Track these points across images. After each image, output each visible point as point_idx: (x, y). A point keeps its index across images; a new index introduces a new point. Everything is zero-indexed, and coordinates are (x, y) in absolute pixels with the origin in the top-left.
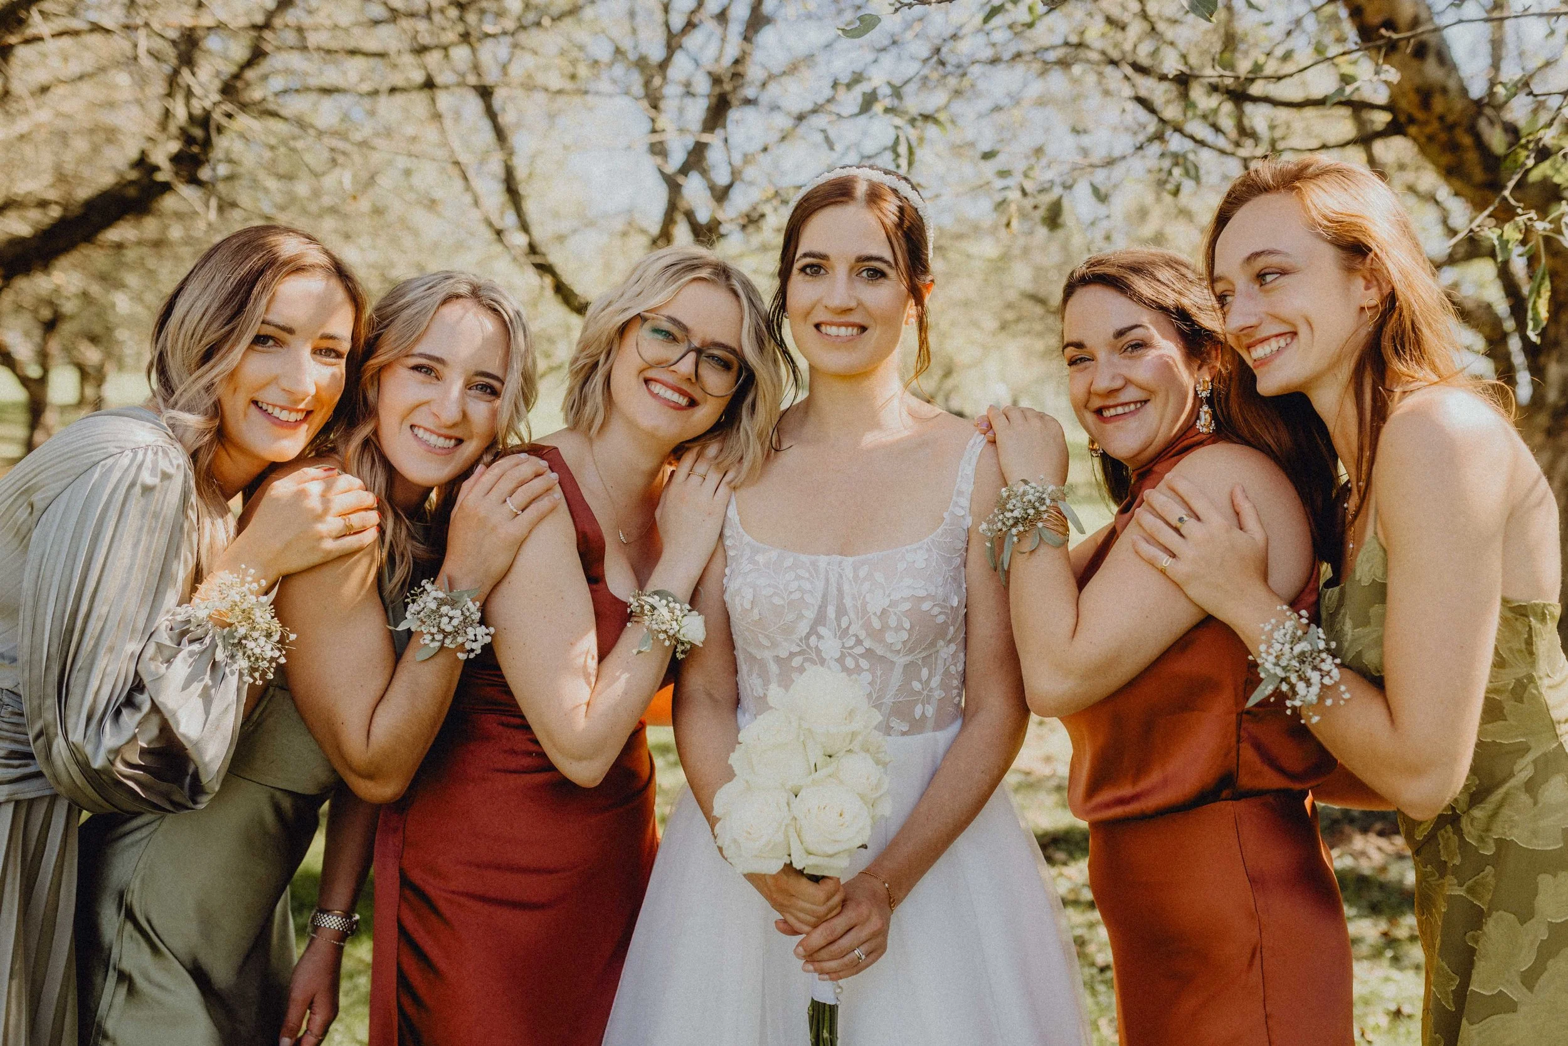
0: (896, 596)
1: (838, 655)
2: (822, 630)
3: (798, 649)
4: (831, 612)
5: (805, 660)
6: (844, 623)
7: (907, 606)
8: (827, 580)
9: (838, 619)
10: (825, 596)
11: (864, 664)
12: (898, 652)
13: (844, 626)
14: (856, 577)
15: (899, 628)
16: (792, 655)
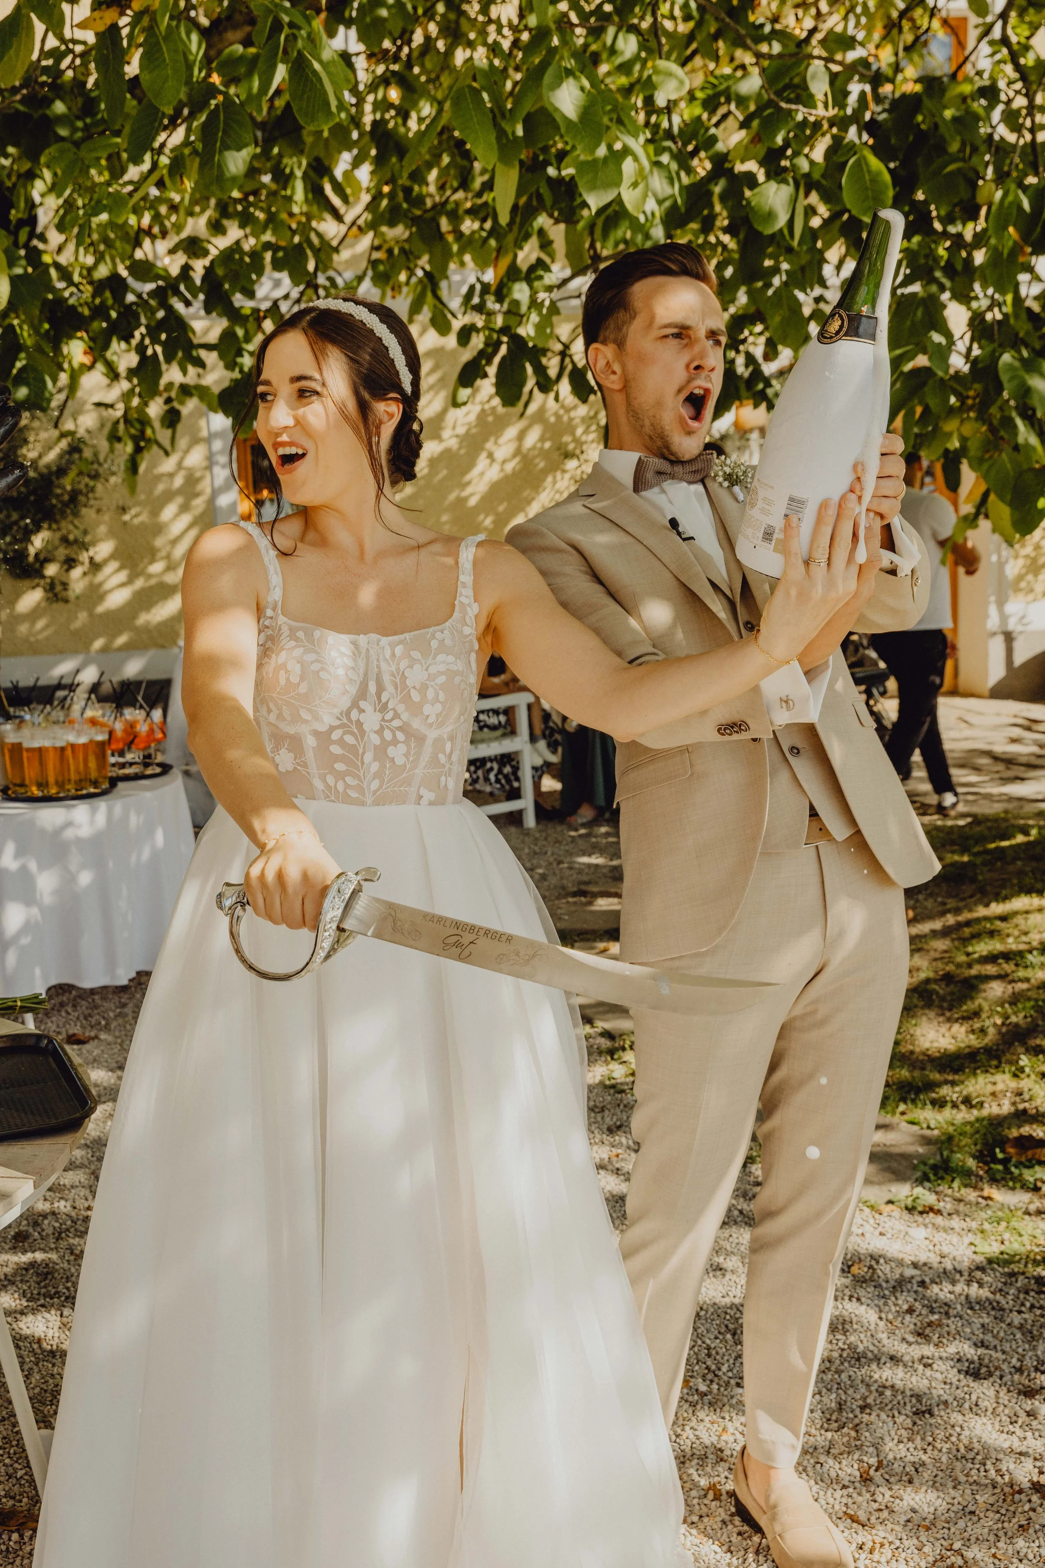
0: (433, 670)
1: (377, 727)
2: (362, 704)
3: (338, 723)
4: (372, 688)
5: (345, 733)
6: (384, 697)
7: (442, 679)
8: (368, 657)
9: (379, 695)
10: (366, 674)
11: (400, 736)
12: (431, 725)
13: (384, 700)
14: (393, 654)
15: (436, 700)
16: (332, 728)
